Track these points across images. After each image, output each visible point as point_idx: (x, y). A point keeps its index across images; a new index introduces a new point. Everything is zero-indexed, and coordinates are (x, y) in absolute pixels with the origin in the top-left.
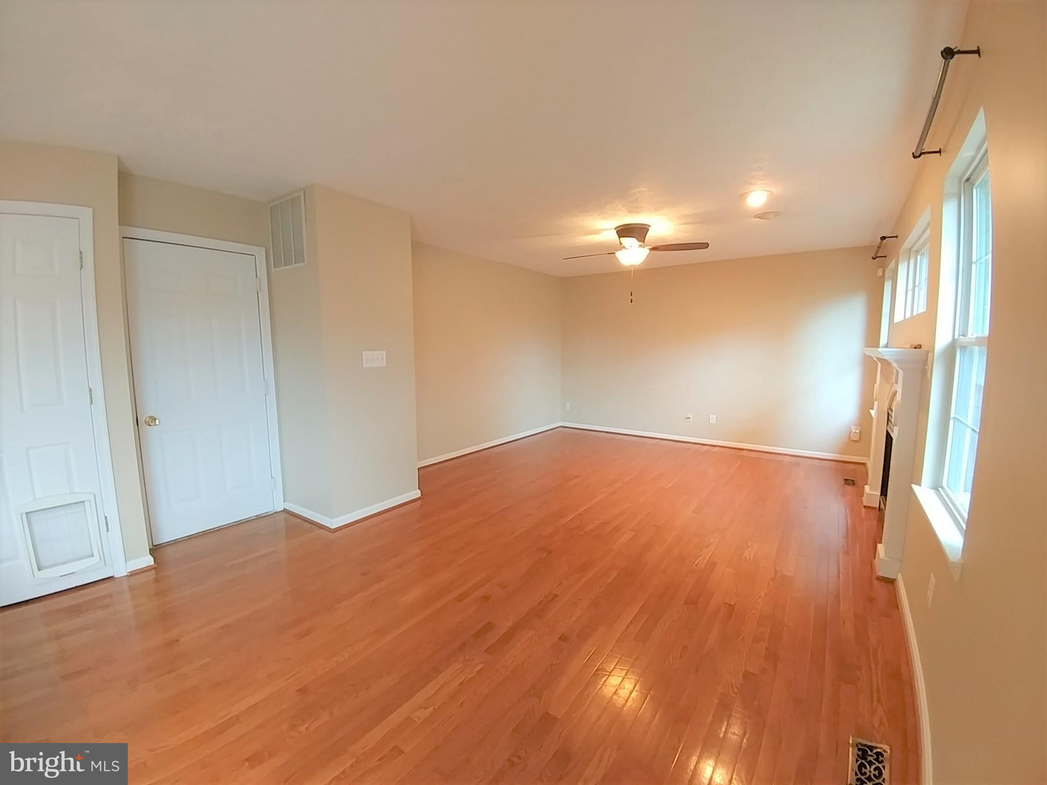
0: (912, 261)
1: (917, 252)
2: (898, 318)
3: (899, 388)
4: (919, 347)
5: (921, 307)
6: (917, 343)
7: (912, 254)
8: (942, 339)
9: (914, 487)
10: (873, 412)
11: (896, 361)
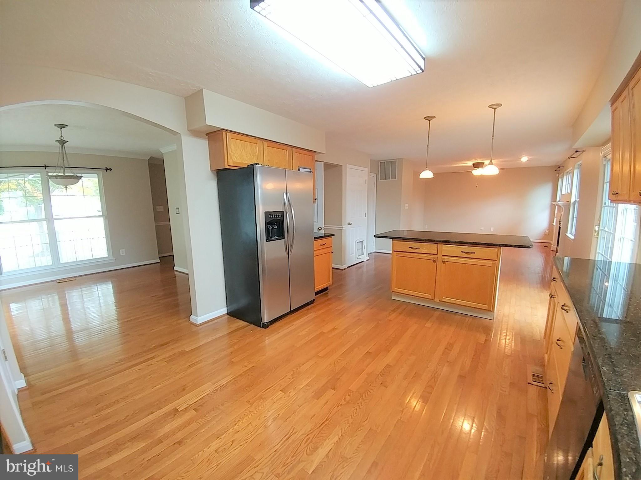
0: (568, 176)
1: (570, 173)
2: (563, 193)
3: (563, 213)
4: (568, 202)
5: (569, 191)
6: (568, 201)
7: (568, 174)
8: (573, 200)
9: (566, 234)
10: (554, 224)
11: (562, 205)
